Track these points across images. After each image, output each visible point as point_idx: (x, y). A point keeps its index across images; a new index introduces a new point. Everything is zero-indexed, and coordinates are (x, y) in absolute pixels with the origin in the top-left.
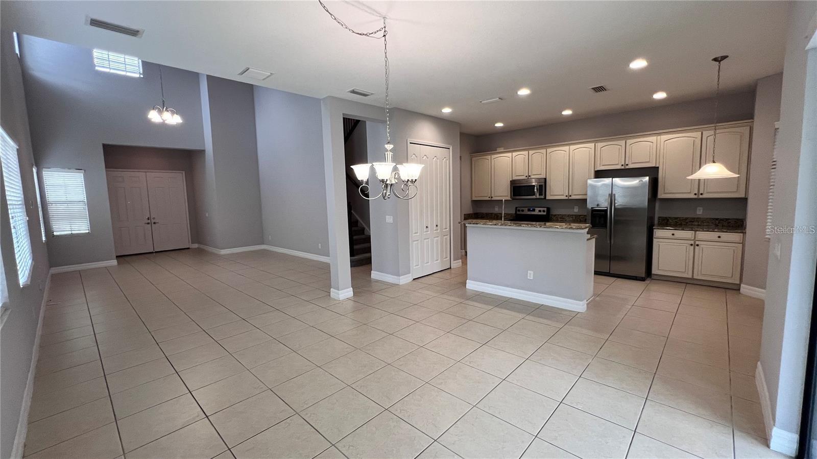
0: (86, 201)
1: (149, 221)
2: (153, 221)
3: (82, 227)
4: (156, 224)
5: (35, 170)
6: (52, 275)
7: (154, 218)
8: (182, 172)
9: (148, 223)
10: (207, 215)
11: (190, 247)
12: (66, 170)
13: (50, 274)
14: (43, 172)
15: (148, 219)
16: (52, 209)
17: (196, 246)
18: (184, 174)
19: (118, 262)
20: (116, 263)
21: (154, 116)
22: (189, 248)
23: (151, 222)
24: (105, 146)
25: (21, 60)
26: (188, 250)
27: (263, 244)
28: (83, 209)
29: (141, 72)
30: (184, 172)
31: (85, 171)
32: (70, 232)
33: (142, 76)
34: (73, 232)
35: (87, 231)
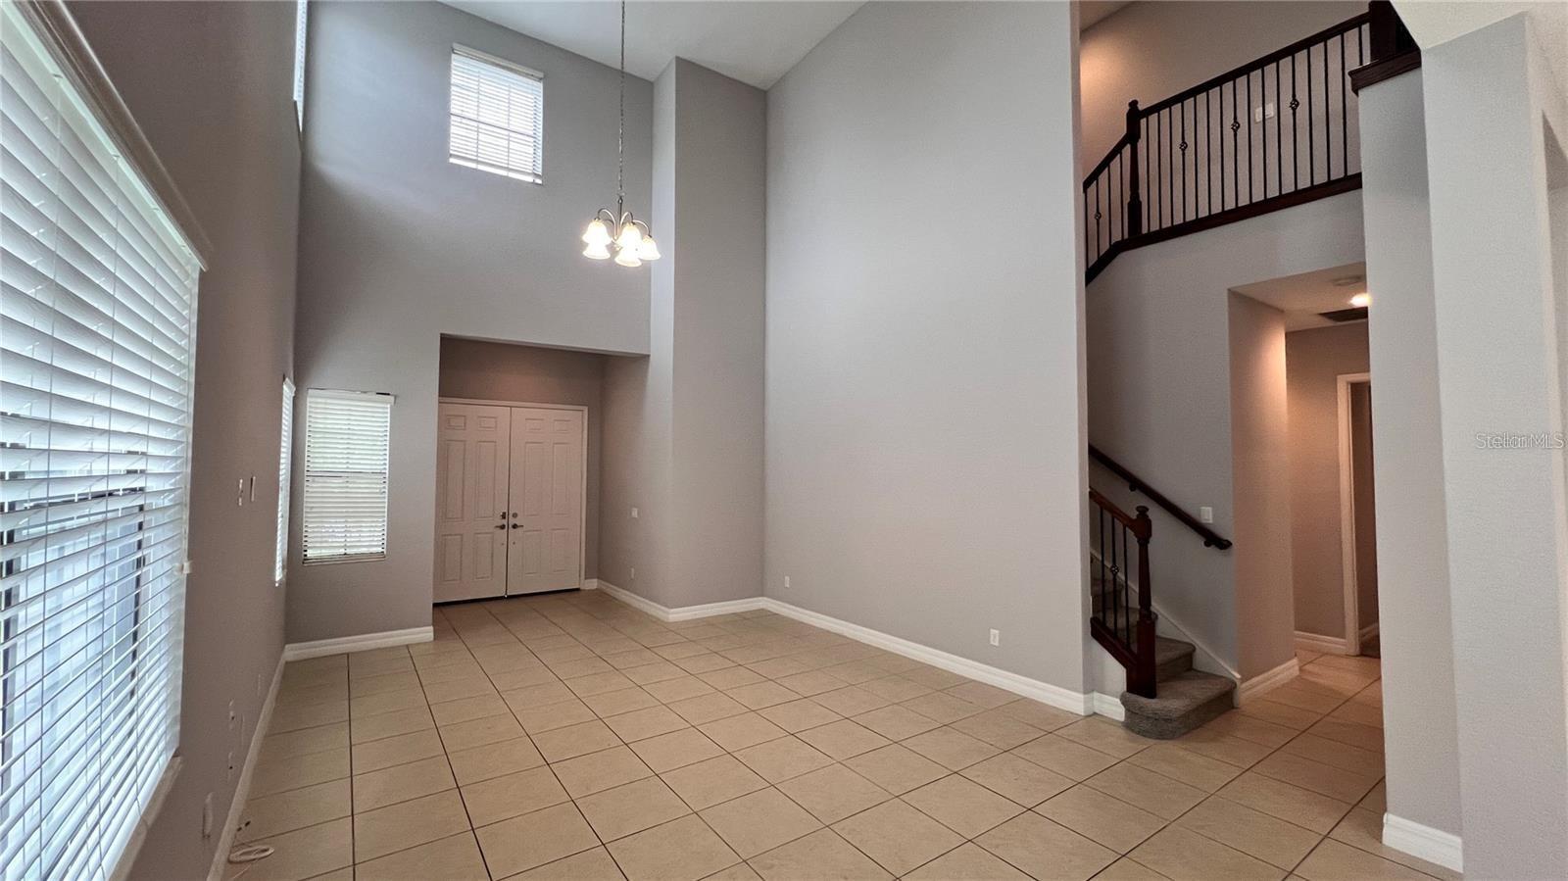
0: (387, 471)
1: (505, 522)
2: (512, 521)
3: (367, 538)
4: (518, 530)
5: (288, 391)
6: (287, 663)
7: (515, 515)
8: (581, 408)
9: (503, 527)
10: (635, 514)
11: (582, 588)
12: (357, 395)
13: (282, 662)
14: (308, 400)
15: (504, 516)
16: (311, 489)
17: (593, 584)
18: (586, 412)
19: (435, 632)
20: (432, 634)
21: (595, 240)
22: (578, 590)
23: (507, 523)
24: (446, 340)
25: (304, 138)
26: (576, 594)
27: (762, 595)
28: (376, 493)
29: (539, 171)
30: (586, 409)
31: (396, 397)
32: (342, 551)
33: (539, 181)
34: (348, 551)
35: (380, 550)
